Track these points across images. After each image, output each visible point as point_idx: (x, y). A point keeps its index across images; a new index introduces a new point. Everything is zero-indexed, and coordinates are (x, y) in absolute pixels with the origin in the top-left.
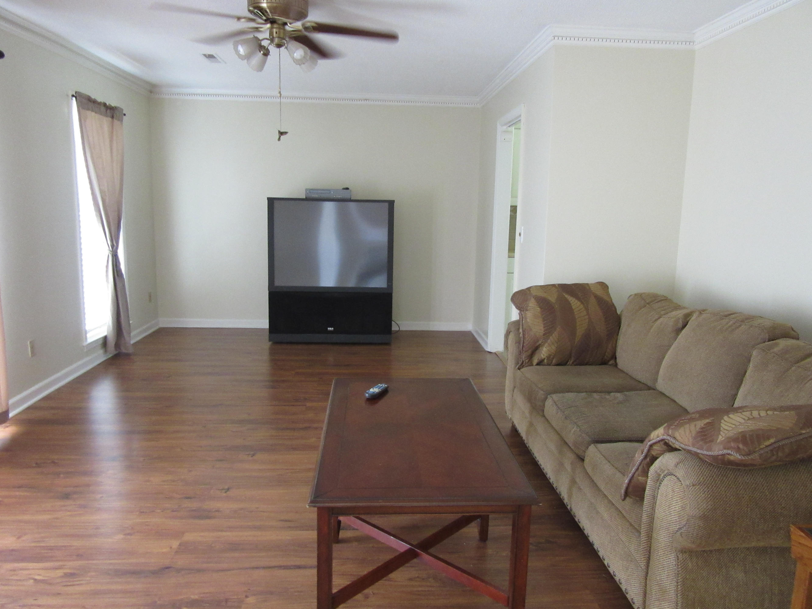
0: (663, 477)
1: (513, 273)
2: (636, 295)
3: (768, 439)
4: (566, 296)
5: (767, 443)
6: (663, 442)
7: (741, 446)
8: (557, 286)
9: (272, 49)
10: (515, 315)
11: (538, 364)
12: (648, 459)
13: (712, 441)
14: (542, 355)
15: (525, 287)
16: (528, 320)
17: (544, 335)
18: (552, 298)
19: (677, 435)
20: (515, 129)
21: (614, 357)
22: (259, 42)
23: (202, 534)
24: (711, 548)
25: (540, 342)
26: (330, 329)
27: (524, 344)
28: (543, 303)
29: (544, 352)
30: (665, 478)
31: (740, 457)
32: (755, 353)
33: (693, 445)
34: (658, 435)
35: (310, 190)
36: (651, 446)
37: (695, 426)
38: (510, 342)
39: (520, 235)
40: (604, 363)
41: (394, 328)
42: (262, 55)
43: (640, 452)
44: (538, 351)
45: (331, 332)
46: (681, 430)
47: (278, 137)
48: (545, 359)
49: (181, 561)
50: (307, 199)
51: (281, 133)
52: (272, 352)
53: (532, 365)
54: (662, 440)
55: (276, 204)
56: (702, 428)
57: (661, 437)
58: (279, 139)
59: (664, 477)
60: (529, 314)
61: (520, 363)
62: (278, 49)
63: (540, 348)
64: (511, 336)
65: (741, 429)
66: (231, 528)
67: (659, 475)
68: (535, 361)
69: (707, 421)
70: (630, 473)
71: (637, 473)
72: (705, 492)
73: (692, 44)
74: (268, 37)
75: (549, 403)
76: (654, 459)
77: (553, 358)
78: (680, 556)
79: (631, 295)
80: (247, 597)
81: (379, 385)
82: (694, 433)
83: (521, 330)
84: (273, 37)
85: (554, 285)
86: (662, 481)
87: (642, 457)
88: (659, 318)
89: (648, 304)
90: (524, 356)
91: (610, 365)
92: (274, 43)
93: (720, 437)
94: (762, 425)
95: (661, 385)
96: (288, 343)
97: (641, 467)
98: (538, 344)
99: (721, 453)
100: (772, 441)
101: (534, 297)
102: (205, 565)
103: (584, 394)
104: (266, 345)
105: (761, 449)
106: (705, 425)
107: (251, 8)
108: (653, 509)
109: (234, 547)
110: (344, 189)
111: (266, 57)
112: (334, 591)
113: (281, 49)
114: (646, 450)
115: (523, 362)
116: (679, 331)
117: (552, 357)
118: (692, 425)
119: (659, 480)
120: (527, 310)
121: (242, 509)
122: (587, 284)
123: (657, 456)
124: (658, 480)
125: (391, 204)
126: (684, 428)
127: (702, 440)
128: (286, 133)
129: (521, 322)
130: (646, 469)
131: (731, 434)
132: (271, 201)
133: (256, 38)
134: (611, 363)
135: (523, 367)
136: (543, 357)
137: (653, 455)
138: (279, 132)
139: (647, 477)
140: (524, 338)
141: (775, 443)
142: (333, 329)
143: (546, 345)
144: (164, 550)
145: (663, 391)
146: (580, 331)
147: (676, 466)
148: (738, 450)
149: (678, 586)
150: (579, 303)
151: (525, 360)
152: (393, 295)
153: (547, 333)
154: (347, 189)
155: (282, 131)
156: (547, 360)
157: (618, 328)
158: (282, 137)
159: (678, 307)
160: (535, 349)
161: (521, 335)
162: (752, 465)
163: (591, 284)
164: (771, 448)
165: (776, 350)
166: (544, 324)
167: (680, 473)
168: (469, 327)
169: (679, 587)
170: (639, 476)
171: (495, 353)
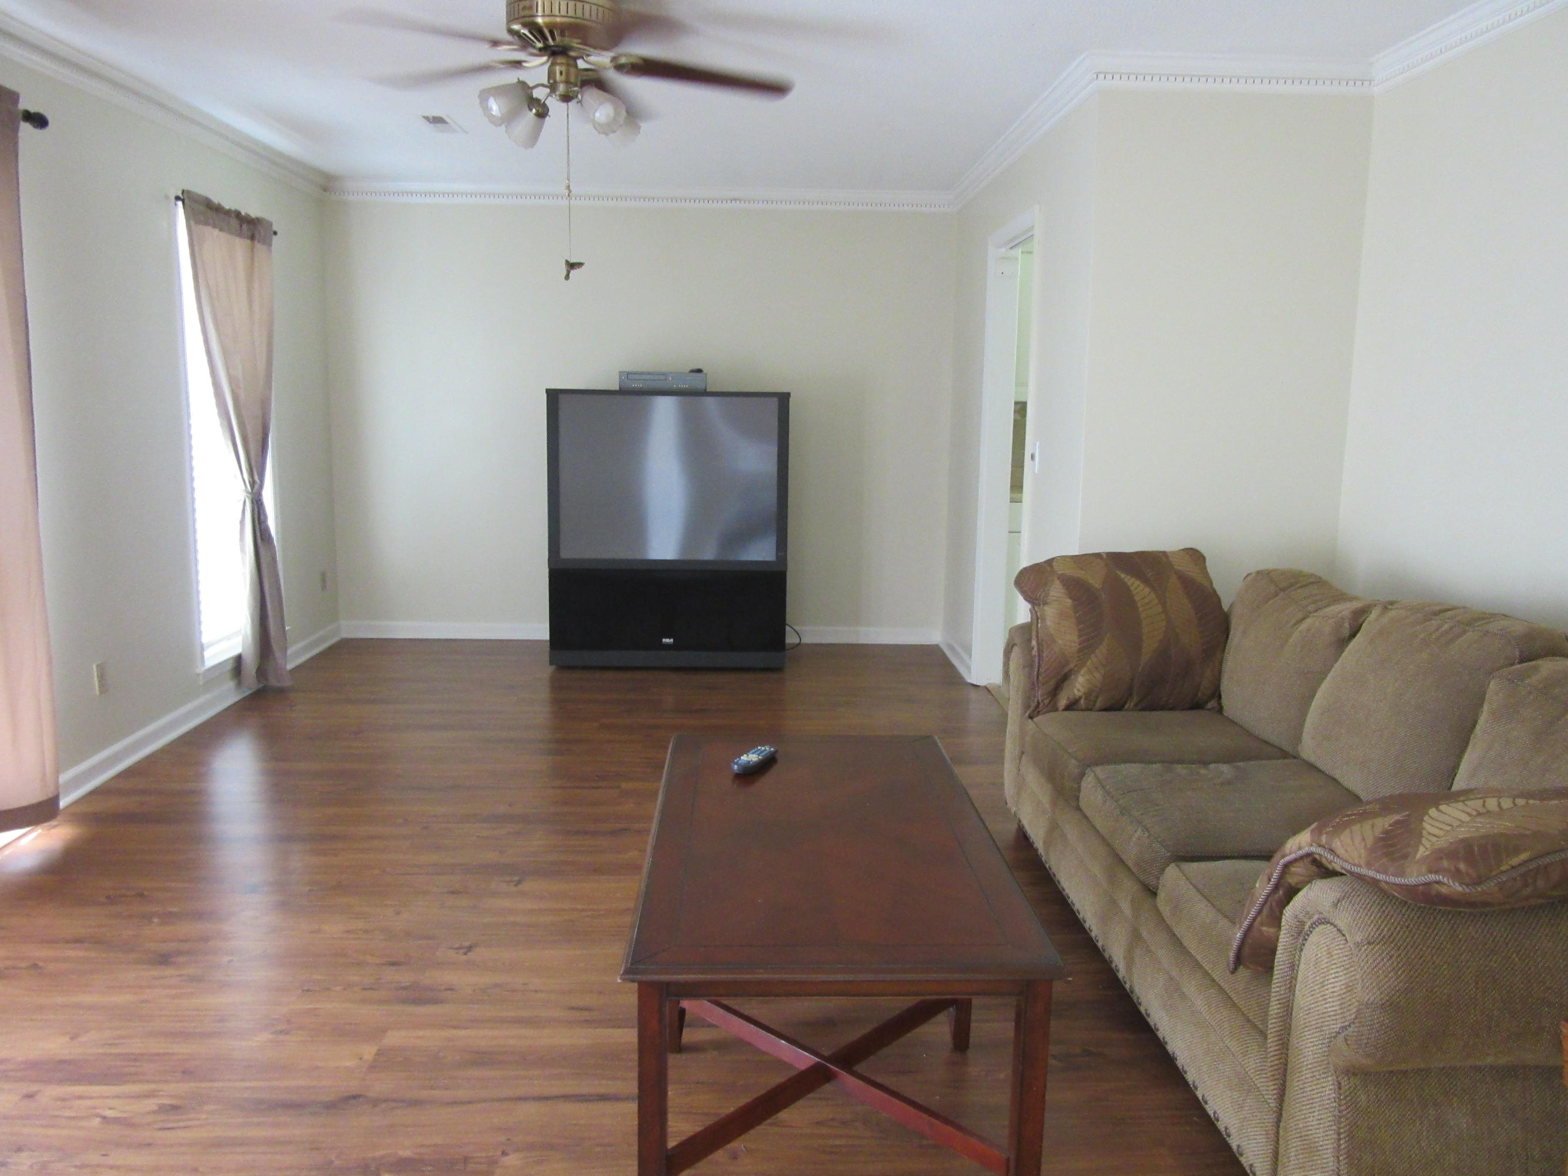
0: (1310, 927)
1: (1020, 532)
2: (1258, 573)
3: (1517, 851)
4: (1123, 576)
5: (1515, 861)
6: (1309, 859)
7: (1462, 866)
8: (1104, 556)
9: (554, 104)
10: (1023, 613)
11: (1068, 708)
12: (1281, 892)
13: (1405, 857)
14: (1075, 691)
15: (1041, 559)
16: (1049, 623)
17: (1080, 651)
18: (1095, 579)
19: (1336, 844)
20: (1022, 252)
21: (1217, 694)
22: (529, 91)
23: (421, 1033)
24: (1403, 1067)
25: (1072, 666)
26: (666, 641)
27: (1040, 670)
28: (1076, 587)
29: (1079, 685)
30: (1314, 928)
31: (1460, 889)
32: (1493, 686)
33: (1369, 865)
34: (1300, 843)
35: (628, 373)
36: (1287, 866)
37: (1373, 826)
38: (1012, 666)
39: (1033, 457)
40: (1197, 706)
41: (791, 639)
42: (533, 115)
43: (1266, 878)
44: (1066, 683)
45: (668, 647)
46: (1346, 836)
47: (565, 273)
48: (1080, 698)
49: (382, 1085)
50: (623, 392)
51: (572, 266)
52: (556, 686)
53: (1056, 710)
54: (1309, 855)
55: (563, 401)
56: (1386, 832)
57: (1306, 850)
58: (567, 277)
59: (1313, 927)
60: (1050, 612)
61: (1033, 705)
62: (564, 105)
63: (1072, 677)
64: (1016, 652)
65: (1463, 833)
66: (475, 1022)
67: (1303, 923)
68: (1062, 703)
69: (1397, 817)
70: (1245, 919)
71: (1259, 919)
72: (1391, 957)
74: (546, 82)
75: (1088, 782)
76: (1292, 892)
77: (1097, 697)
78: (1344, 1082)
79: (1249, 575)
80: (504, 1153)
81: (759, 748)
82: (1370, 842)
83: (1034, 643)
84: (555, 82)
85: (1098, 555)
86: (1308, 935)
87: (1268, 888)
88: (1303, 619)
89: (1283, 590)
90: (1040, 694)
91: (1209, 710)
92: (558, 93)
93: (1422, 849)
94: (1504, 825)
95: (1308, 749)
96: (585, 668)
97: (1268, 905)
98: (1066, 670)
99: (1422, 879)
100: (1524, 856)
101: (1058, 578)
102: (425, 1094)
103: (1157, 767)
104: (544, 671)
105: (1502, 872)
106: (1390, 825)
107: (516, 27)
108: (1291, 988)
109: (482, 1058)
110: (693, 371)
111: (540, 120)
112: (672, 1143)
113: (570, 103)
114: (1275, 875)
115: (1039, 703)
116: (1343, 643)
117: (1094, 694)
118: (1367, 826)
119: (1301, 934)
120: (1045, 603)
121: (496, 986)
122: (1164, 553)
123: (1299, 886)
124: (1299, 933)
125: (783, 399)
126: (1351, 832)
127: (1386, 855)
128: (580, 265)
129: (1034, 628)
130: (1278, 913)
131: (1442, 843)
132: (554, 396)
133: (522, 84)
134: (1209, 705)
135: (1039, 713)
136: (1077, 694)
137: (1290, 884)
138: (567, 261)
139: (1279, 927)
140: (1040, 656)
141: (1530, 860)
142: (672, 640)
143: (1083, 671)
144: (348, 1064)
145: (1312, 759)
146: (1149, 646)
147: (1335, 905)
148: (1457, 874)
149: (1339, 1140)
150: (1147, 590)
151: (1043, 701)
152: (787, 573)
153: (1087, 647)
154: (699, 371)
155: (572, 261)
156: (1085, 699)
157: (1225, 636)
158: (573, 273)
159: (1340, 597)
160: (1063, 679)
161: (1035, 652)
162: (1486, 904)
163: (1174, 553)
164: (1523, 870)
165: (1534, 679)
166: (1080, 630)
167: (1343, 919)
168: (933, 636)
169: (1341, 1142)
170: (1262, 924)
171: (986, 688)
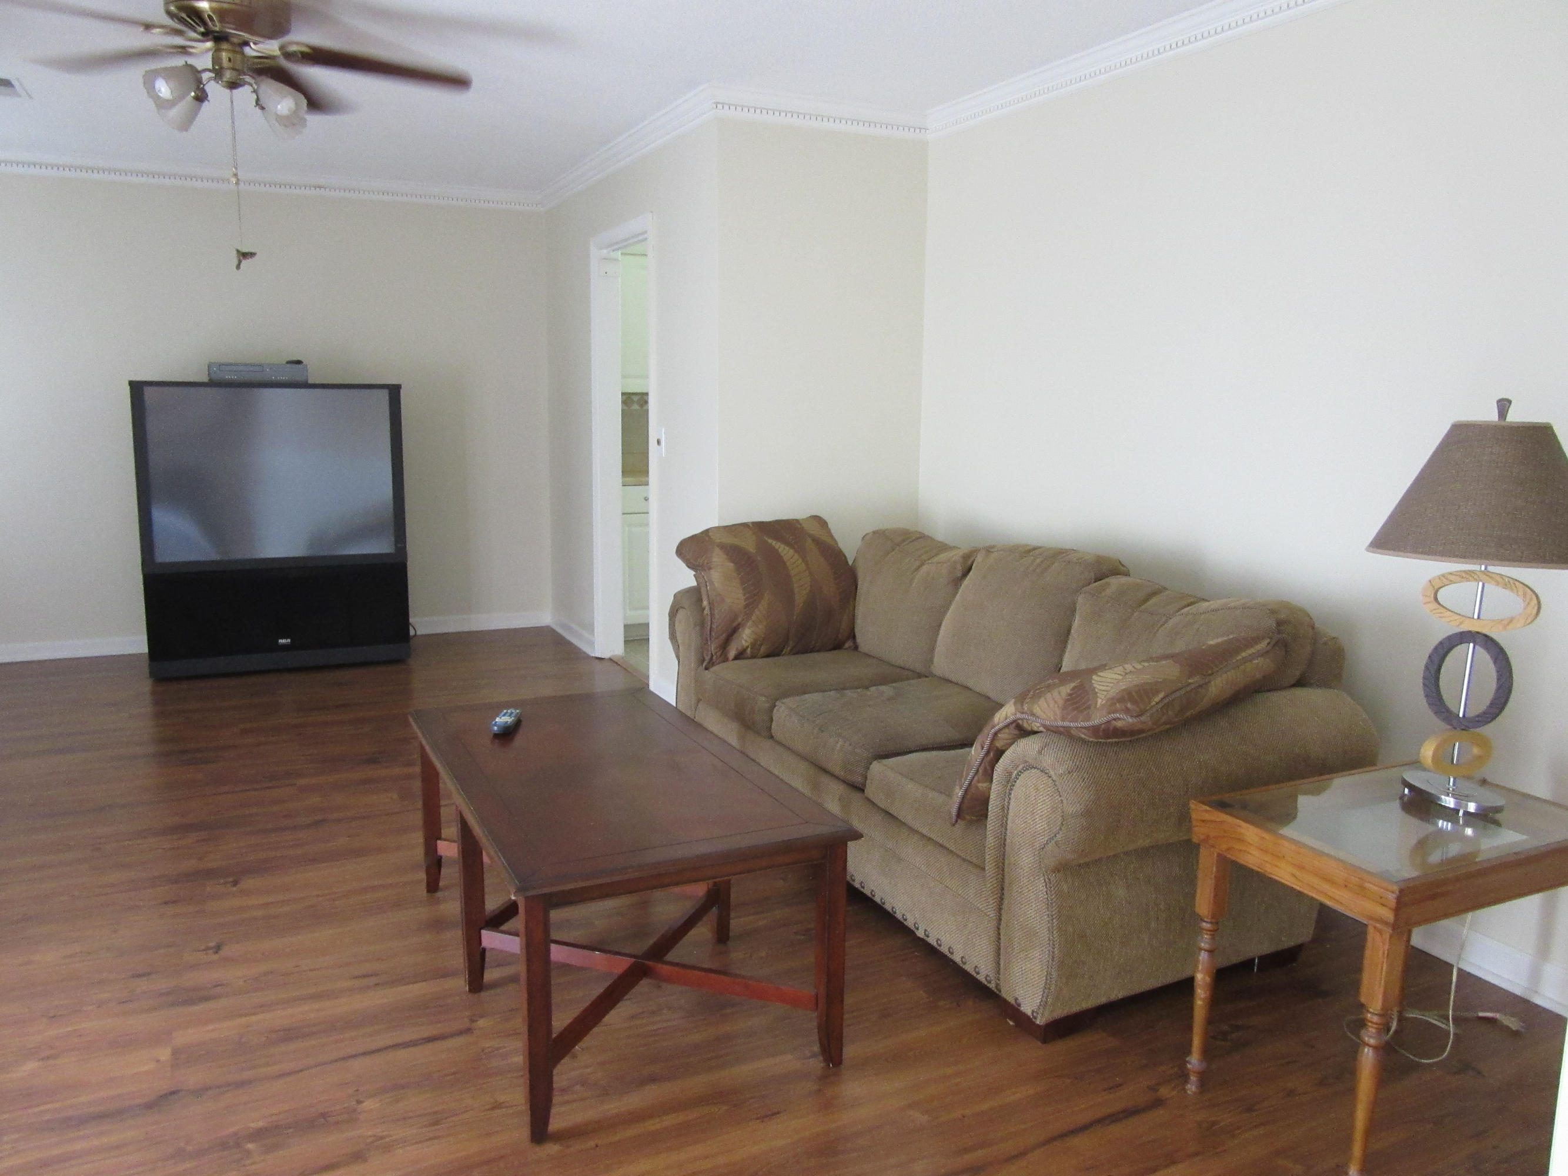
0: (1016, 775)
2: (874, 532)
3: (1158, 692)
4: (770, 541)
5: (1157, 699)
6: (1014, 725)
7: (1129, 705)
8: (751, 525)
9: (215, 89)
10: (687, 578)
11: (736, 658)
12: (992, 754)
13: (1089, 707)
14: (744, 642)
15: (697, 530)
16: (716, 585)
17: (746, 606)
18: (749, 544)
19: (1037, 710)
20: (622, 254)
21: (853, 636)
22: (198, 75)
23: (210, 1027)
24: (1087, 860)
25: (740, 619)
26: (282, 641)
27: (713, 626)
28: (735, 553)
29: (746, 637)
30: (1020, 775)
31: (1130, 720)
32: (1080, 600)
33: (1063, 719)
34: (1006, 715)
35: (221, 365)
36: (996, 734)
37: (1059, 693)
38: (679, 628)
39: (659, 442)
40: (838, 646)
41: (412, 632)
42: (192, 99)
43: (979, 747)
44: (735, 635)
45: (285, 647)
46: (1042, 702)
47: (236, 262)
48: (747, 647)
49: (193, 1077)
50: (212, 384)
51: (245, 255)
52: (159, 700)
53: (726, 660)
54: (1014, 721)
55: (149, 393)
56: (1070, 695)
57: (1012, 718)
58: (238, 267)
59: (1018, 775)
60: (716, 576)
61: (707, 658)
62: (228, 91)
63: (740, 630)
64: (681, 615)
65: (1123, 686)
66: (263, 1007)
67: (1010, 774)
68: (732, 654)
69: (1073, 685)
70: (965, 780)
71: (976, 778)
72: (1084, 779)
73: (923, 131)
74: (210, 67)
75: (781, 712)
76: (1000, 753)
77: (761, 645)
78: (1053, 877)
79: (867, 534)
80: (359, 1102)
82: (1061, 702)
83: (705, 603)
84: (221, 68)
85: (745, 525)
86: (1015, 782)
87: (983, 753)
88: (922, 564)
89: (898, 545)
90: (713, 647)
91: (845, 649)
92: (225, 79)
93: (1099, 701)
94: (1147, 678)
95: (941, 665)
96: (190, 678)
97: (982, 767)
98: (735, 624)
99: (1104, 720)
100: (1161, 695)
101: (718, 546)
102: (246, 1075)
103: (832, 693)
104: (146, 685)
105: (1152, 707)
106: (1071, 690)
107: (172, 8)
108: (1004, 825)
109: (288, 1034)
110: (289, 362)
111: (197, 102)
113: (235, 91)
114: (988, 742)
115: (712, 656)
116: (957, 582)
117: (759, 643)
118: (1055, 693)
119: (1010, 782)
120: (710, 569)
121: (266, 974)
122: (797, 521)
123: (1004, 748)
124: (1008, 782)
125: (394, 392)
126: (1045, 699)
127: (1074, 709)
128: (252, 255)
129: (703, 590)
130: (990, 772)
131: (1112, 694)
132: (137, 389)
133: (192, 68)
134: (847, 645)
135: (713, 664)
136: (744, 644)
137: (997, 748)
138: (238, 251)
139: (991, 781)
140: (712, 615)
141: (1164, 698)
142: (289, 640)
143: (750, 623)
144: (146, 1068)
146: (800, 598)
147: (1040, 752)
148: (1127, 711)
149: (1052, 920)
150: (792, 552)
151: (716, 653)
152: (409, 564)
153: (751, 604)
154: (299, 362)
155: (245, 250)
156: (751, 648)
157: (854, 587)
158: (245, 263)
159: (943, 547)
160: (732, 632)
161: (707, 611)
162: (1141, 731)
163: (803, 519)
164: (1161, 705)
165: (1108, 592)
166: (744, 589)
167: (1048, 760)
168: (545, 617)
169: (1054, 921)
170: (978, 782)
171: (610, 659)
